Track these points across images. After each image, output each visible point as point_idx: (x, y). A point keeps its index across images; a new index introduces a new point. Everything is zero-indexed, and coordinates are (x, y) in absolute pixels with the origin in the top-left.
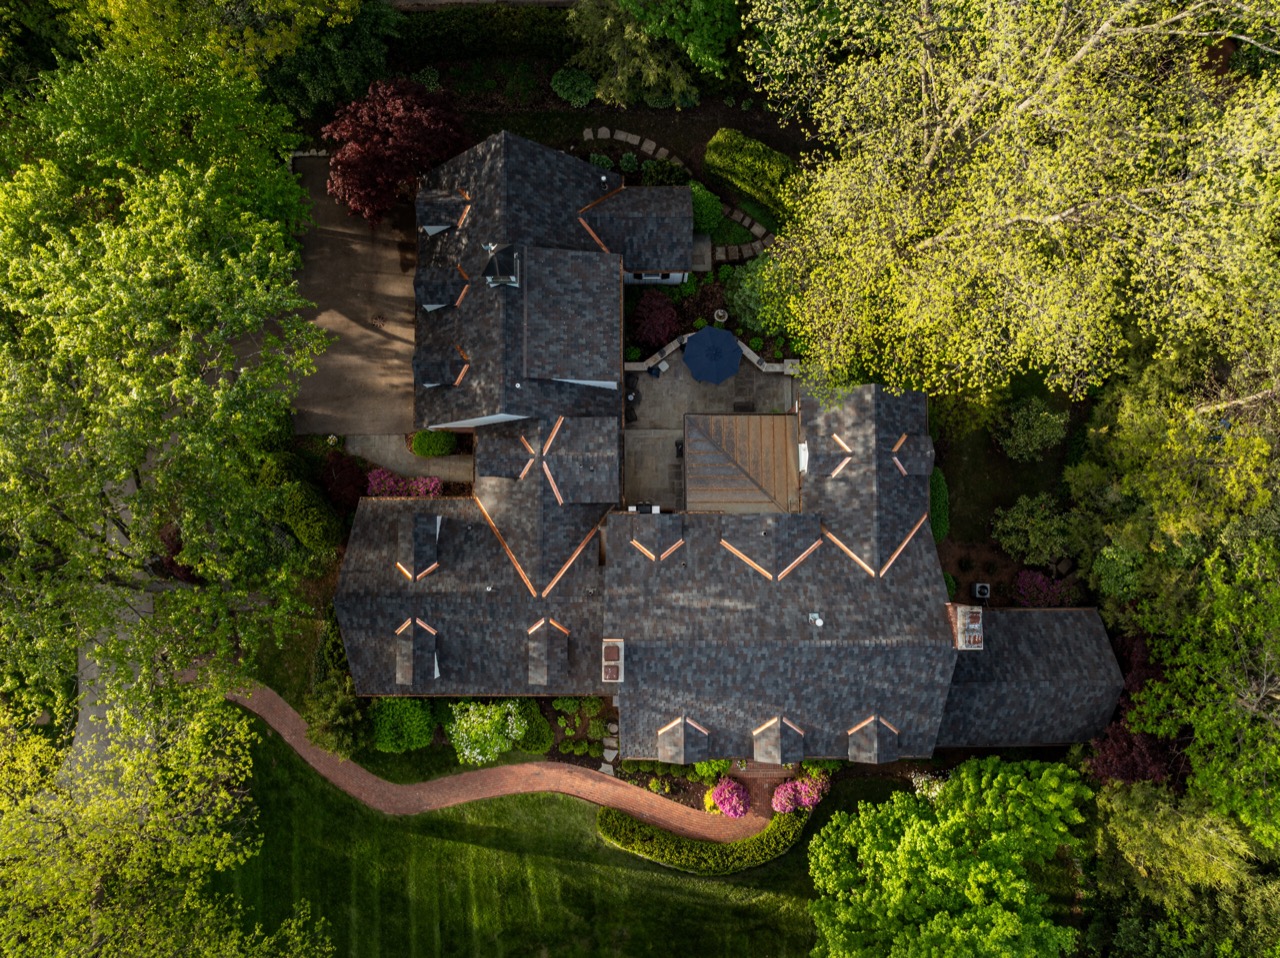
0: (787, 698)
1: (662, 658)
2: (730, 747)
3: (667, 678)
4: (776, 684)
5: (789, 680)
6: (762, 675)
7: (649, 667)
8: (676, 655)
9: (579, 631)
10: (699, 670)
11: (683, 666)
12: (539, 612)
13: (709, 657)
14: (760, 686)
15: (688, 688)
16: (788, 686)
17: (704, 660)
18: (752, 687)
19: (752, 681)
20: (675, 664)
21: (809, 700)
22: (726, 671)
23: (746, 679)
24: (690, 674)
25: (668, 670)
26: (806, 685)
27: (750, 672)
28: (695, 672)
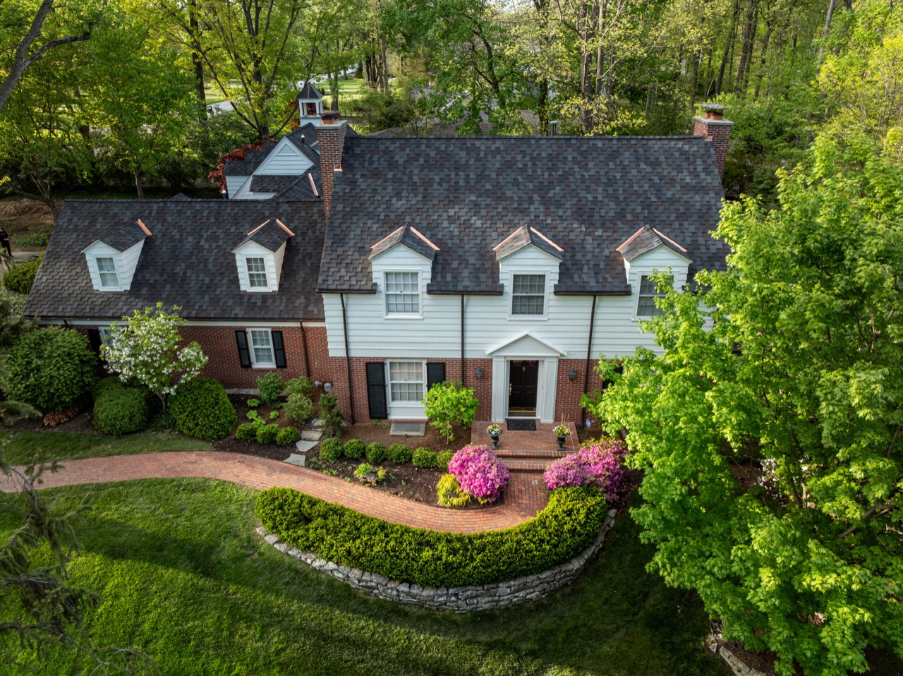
0: (531, 201)
1: (387, 151)
2: (466, 273)
3: (390, 175)
4: (516, 183)
5: (531, 178)
6: (499, 172)
7: (371, 163)
8: (402, 149)
9: (304, 234)
10: (428, 166)
11: (410, 160)
13: (438, 151)
14: (497, 185)
15: (414, 188)
16: (531, 186)
17: (433, 154)
18: (488, 186)
19: (488, 178)
20: (400, 158)
21: (559, 205)
22: (457, 168)
23: (482, 177)
24: (416, 171)
25: (392, 165)
26: (551, 185)
27: (485, 168)
28: (422, 168)
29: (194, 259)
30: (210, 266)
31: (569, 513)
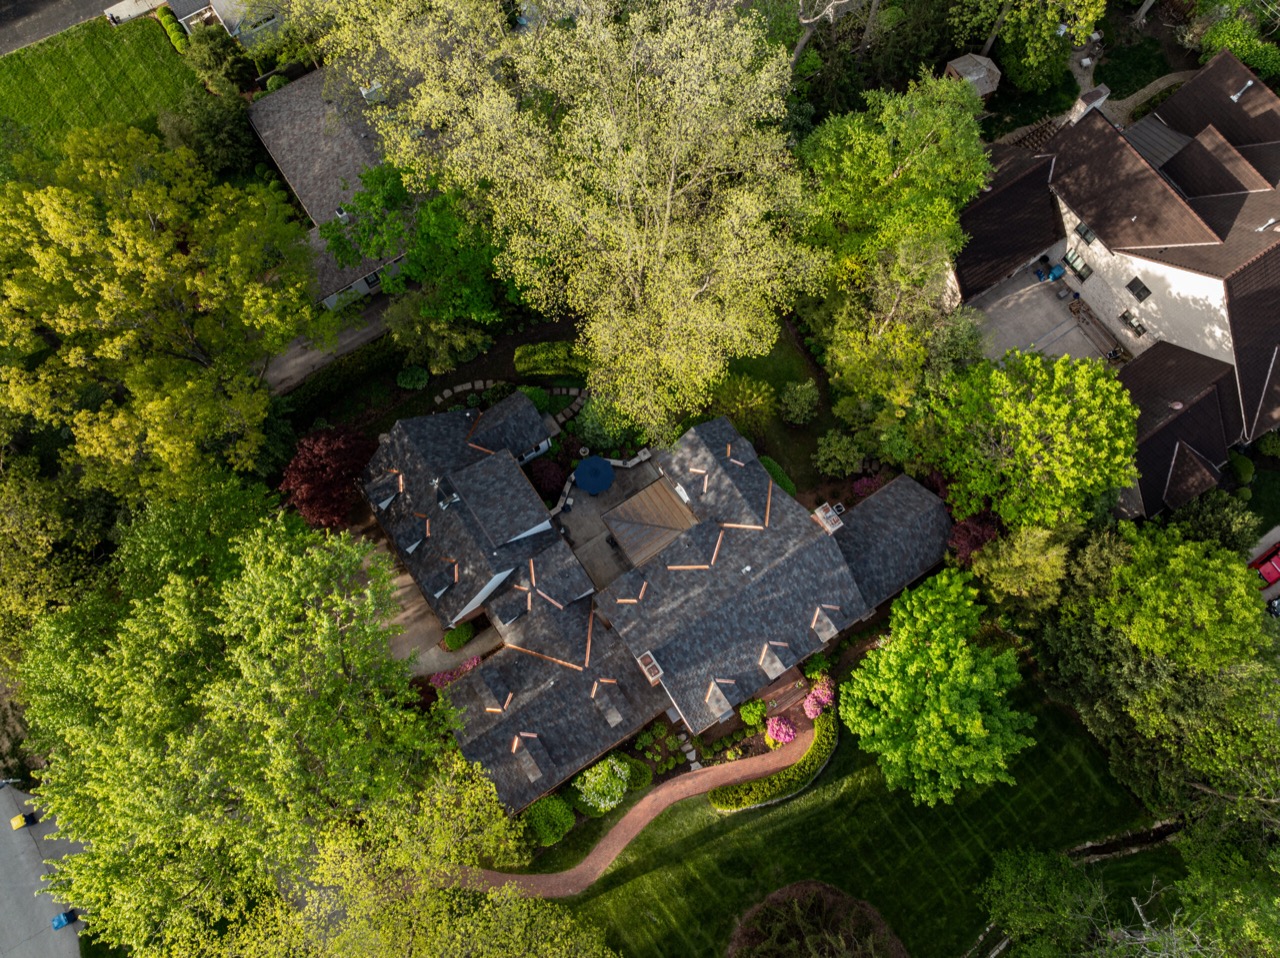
0: (763, 628)
1: (677, 648)
2: (753, 683)
3: (688, 660)
4: (751, 623)
5: (756, 615)
6: (739, 622)
7: (674, 660)
8: (684, 641)
9: (621, 676)
10: (703, 642)
11: (692, 645)
12: (590, 679)
13: (702, 630)
14: (743, 630)
15: (704, 659)
16: (758, 619)
17: (701, 634)
18: (739, 633)
19: (736, 629)
20: (687, 648)
21: (776, 621)
22: (718, 633)
23: (733, 630)
24: (699, 649)
25: (685, 654)
26: (767, 612)
27: (731, 624)
28: (701, 646)
29: (574, 729)
30: (586, 725)
31: (827, 730)
